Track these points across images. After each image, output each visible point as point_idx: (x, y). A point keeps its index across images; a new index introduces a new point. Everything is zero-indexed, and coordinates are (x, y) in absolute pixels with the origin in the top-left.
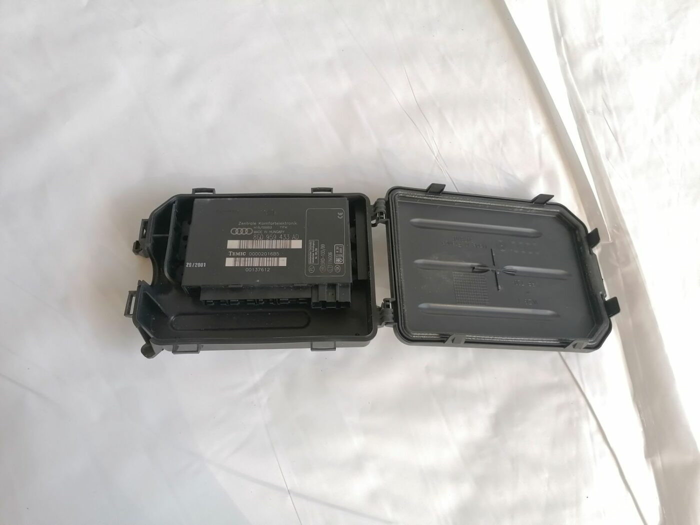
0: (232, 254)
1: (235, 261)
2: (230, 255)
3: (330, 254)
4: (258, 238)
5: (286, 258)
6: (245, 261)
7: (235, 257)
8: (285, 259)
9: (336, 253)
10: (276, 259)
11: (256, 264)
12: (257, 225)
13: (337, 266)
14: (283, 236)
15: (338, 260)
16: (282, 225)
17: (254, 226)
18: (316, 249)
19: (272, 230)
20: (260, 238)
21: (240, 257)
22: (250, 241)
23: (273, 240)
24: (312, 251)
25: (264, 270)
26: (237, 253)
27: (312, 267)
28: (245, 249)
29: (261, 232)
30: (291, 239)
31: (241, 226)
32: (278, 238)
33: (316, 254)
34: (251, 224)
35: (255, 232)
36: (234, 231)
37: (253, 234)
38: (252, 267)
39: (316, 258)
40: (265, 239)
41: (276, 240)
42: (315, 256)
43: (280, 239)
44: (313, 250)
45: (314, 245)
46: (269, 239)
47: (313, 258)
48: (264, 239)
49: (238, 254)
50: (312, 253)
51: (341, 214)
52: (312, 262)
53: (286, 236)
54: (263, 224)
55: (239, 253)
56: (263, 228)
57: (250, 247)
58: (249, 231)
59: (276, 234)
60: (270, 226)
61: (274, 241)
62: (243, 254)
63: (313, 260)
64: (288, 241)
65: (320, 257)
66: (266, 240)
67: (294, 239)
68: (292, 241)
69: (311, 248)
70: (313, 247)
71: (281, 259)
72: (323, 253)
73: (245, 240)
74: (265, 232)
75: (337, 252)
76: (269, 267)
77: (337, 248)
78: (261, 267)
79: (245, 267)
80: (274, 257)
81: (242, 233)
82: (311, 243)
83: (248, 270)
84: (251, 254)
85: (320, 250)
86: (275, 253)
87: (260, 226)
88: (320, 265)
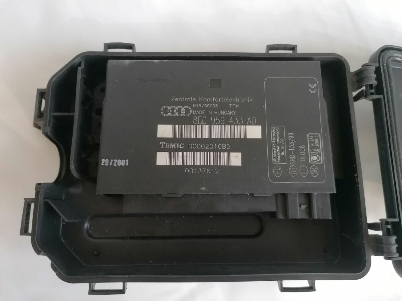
0: (164, 145)
1: (170, 157)
2: (162, 147)
3: (302, 147)
4: (200, 122)
5: (240, 153)
6: (183, 157)
7: (169, 150)
8: (239, 154)
9: (311, 147)
10: (226, 154)
11: (199, 163)
12: (197, 102)
13: (314, 167)
14: (234, 119)
15: (315, 158)
16: (232, 103)
17: (193, 103)
18: (282, 140)
19: (219, 109)
20: (203, 122)
21: (176, 150)
22: (189, 127)
23: (220, 124)
24: (276, 143)
25: (211, 171)
26: (171, 144)
27: (278, 168)
28: (181, 138)
29: (203, 112)
30: (245, 124)
31: (176, 104)
32: (227, 123)
33: (282, 147)
34: (189, 100)
35: (195, 113)
36: (165, 111)
37: (192, 115)
38: (194, 167)
39: (283, 154)
40: (209, 123)
41: (225, 124)
42: (281, 151)
43: (230, 124)
44: (278, 141)
45: (278, 133)
46: (215, 124)
47: (279, 154)
48: (207, 124)
49: (173, 146)
50: (277, 146)
51: (313, 86)
52: (277, 160)
53: (239, 119)
54: (207, 100)
55: (175, 145)
56: (206, 106)
57: (189, 136)
58: (187, 111)
59: (224, 116)
60: (215, 103)
61: (223, 127)
62: (180, 146)
63: (279, 157)
64: (242, 127)
65: (289, 153)
66: (211, 124)
67: (249, 124)
68: (248, 127)
69: (274, 139)
70: (278, 137)
71: (233, 154)
72: (292, 145)
73: (182, 124)
74: (209, 112)
75: (312, 145)
76: (217, 167)
77: (312, 139)
78: (207, 167)
79: (183, 167)
80: (224, 151)
81: (176, 114)
82: (274, 131)
83: (189, 171)
84: (192, 146)
85: (288, 141)
86: (224, 146)
87: (202, 103)
88: (288, 166)
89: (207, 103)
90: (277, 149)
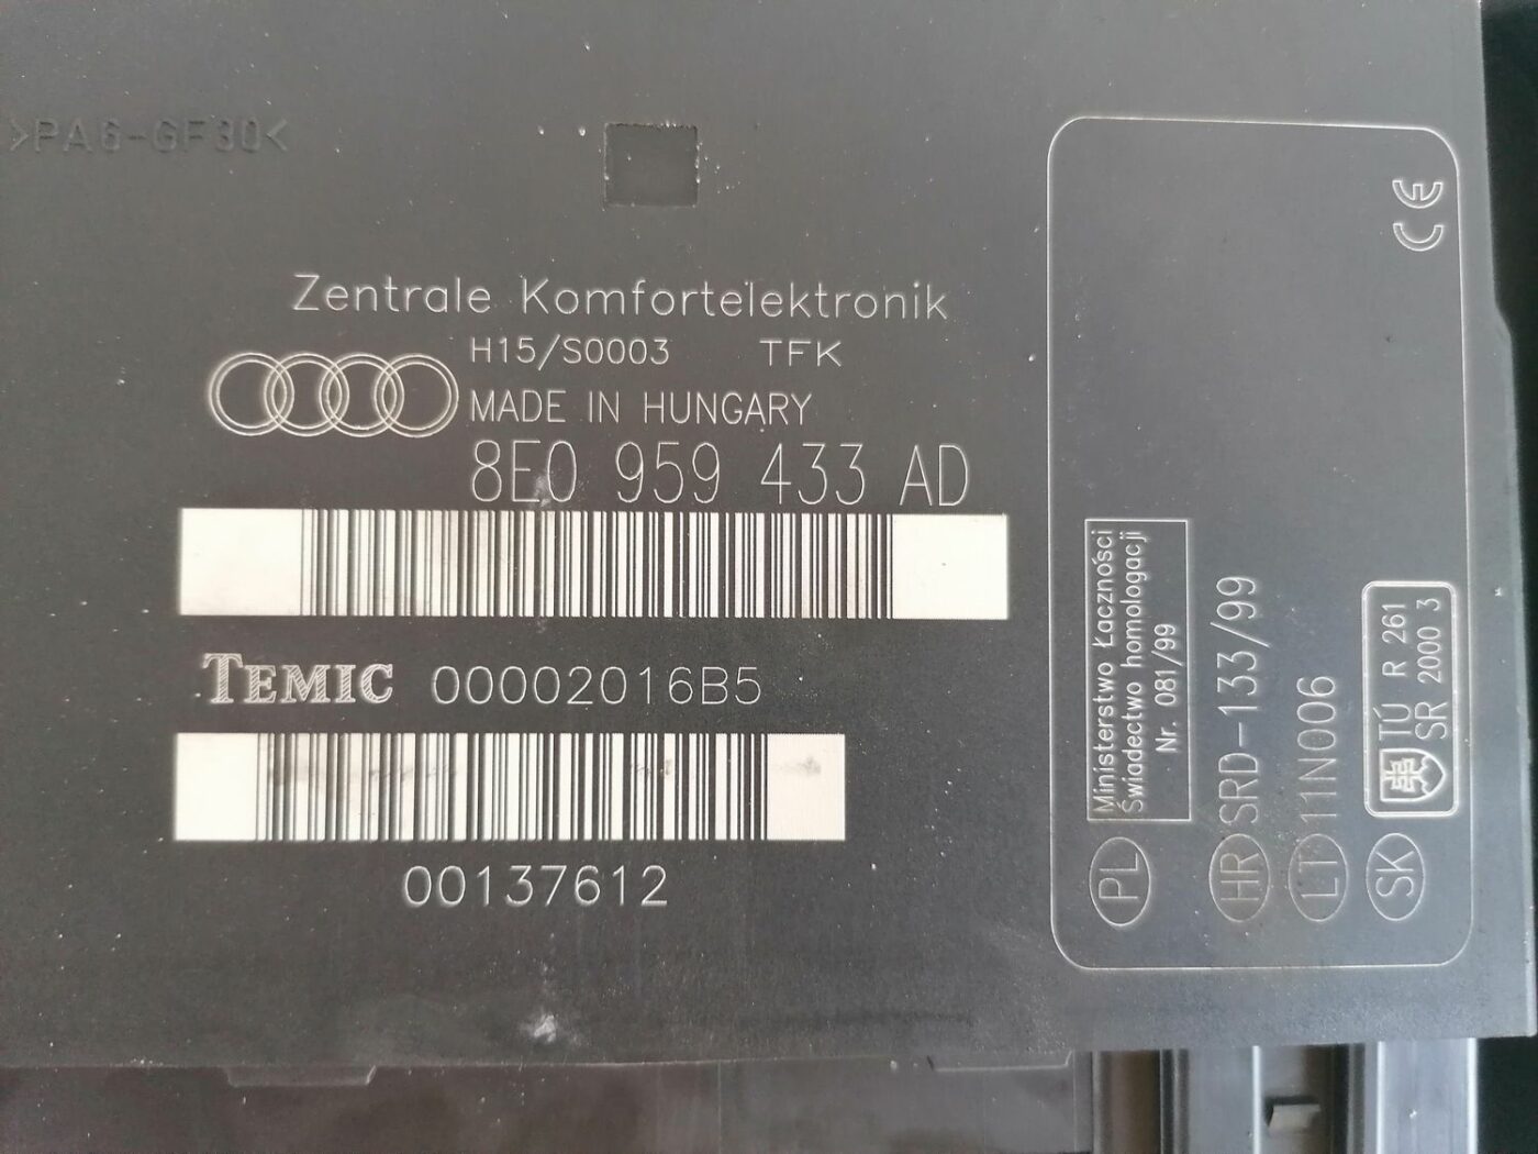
0: (238, 682)
1: (281, 775)
2: (221, 697)
3: (1317, 692)
4: (526, 488)
5: (837, 743)
6: (388, 774)
7: (278, 721)
8: (829, 750)
9: (1385, 689)
10: (727, 746)
11: (512, 821)
12: (507, 319)
13: (1395, 849)
14: (797, 463)
15: (1405, 775)
16: (787, 326)
17: (458, 328)
18: (1166, 633)
19: (676, 379)
20: (545, 482)
21: (335, 720)
22: (434, 527)
23: (684, 507)
24: (1118, 655)
25: (610, 885)
26: (293, 673)
27: (1123, 855)
28: (375, 621)
29: (548, 405)
30: (885, 502)
31: (331, 333)
32: (742, 495)
33: (1165, 687)
34: (441, 299)
35: (485, 408)
36: (244, 395)
37: (464, 428)
38: (475, 852)
39: (1168, 743)
40: (600, 495)
41: (725, 506)
42: (1157, 718)
43: (768, 503)
44: (1134, 640)
45: (1137, 575)
46: (646, 505)
47: (1136, 744)
48: (585, 503)
49: (306, 684)
50: (1123, 678)
51: (1422, 195)
52: (1122, 791)
53: (835, 460)
54: (573, 301)
55: (319, 674)
56: (578, 351)
57: (436, 599)
58: (422, 396)
59: (720, 433)
60: (646, 325)
61: (705, 527)
62: (364, 683)
63: (1137, 768)
64: (858, 525)
65: (1216, 736)
66: (612, 506)
67: (918, 505)
68: (907, 529)
69: (1107, 623)
70: (1135, 608)
71: (784, 749)
72: (1242, 670)
73: (376, 504)
74: (601, 406)
75: (1395, 670)
76: (657, 849)
77: (1396, 625)
78: (576, 852)
79: (385, 857)
80: (710, 722)
81: (332, 419)
82: (1106, 557)
83: (434, 887)
84: (460, 683)
85: (1210, 641)
86: (716, 684)
87: (542, 326)
88: (1202, 839)
89: (586, 324)
90: (1121, 704)
